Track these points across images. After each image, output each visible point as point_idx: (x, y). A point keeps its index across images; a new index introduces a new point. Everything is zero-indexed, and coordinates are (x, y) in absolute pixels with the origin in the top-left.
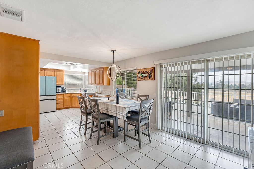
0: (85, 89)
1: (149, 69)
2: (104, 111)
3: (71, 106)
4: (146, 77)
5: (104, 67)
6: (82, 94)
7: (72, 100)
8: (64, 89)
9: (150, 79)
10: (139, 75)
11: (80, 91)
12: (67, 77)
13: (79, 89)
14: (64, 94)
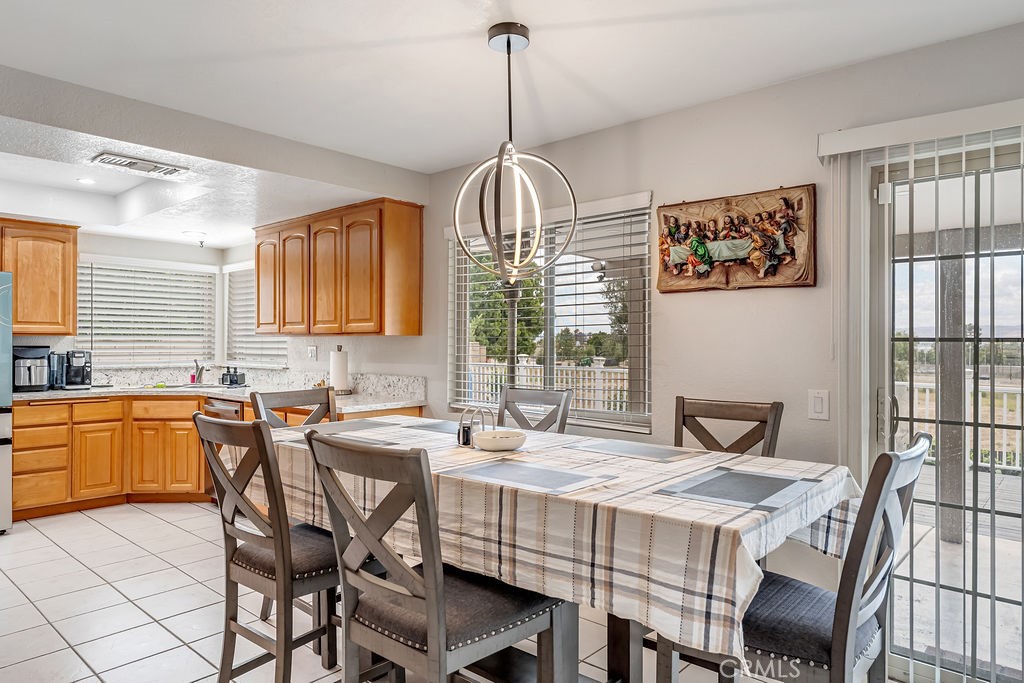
0: (232, 364)
1: (764, 200)
2: (460, 548)
3: (127, 490)
4: (743, 262)
5: (382, 201)
6: (208, 400)
7: (137, 444)
8: (77, 363)
9: (778, 279)
10: (679, 253)
11: (193, 377)
12: (96, 282)
13: (187, 365)
14: (71, 404)
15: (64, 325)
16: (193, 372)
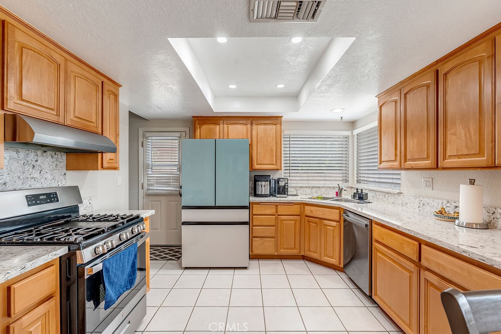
3: (302, 254)
6: (345, 211)
7: (307, 230)
8: (282, 184)
11: (337, 193)
12: (292, 144)
13: (334, 186)
14: (277, 205)
15: (276, 165)
16: (337, 190)
